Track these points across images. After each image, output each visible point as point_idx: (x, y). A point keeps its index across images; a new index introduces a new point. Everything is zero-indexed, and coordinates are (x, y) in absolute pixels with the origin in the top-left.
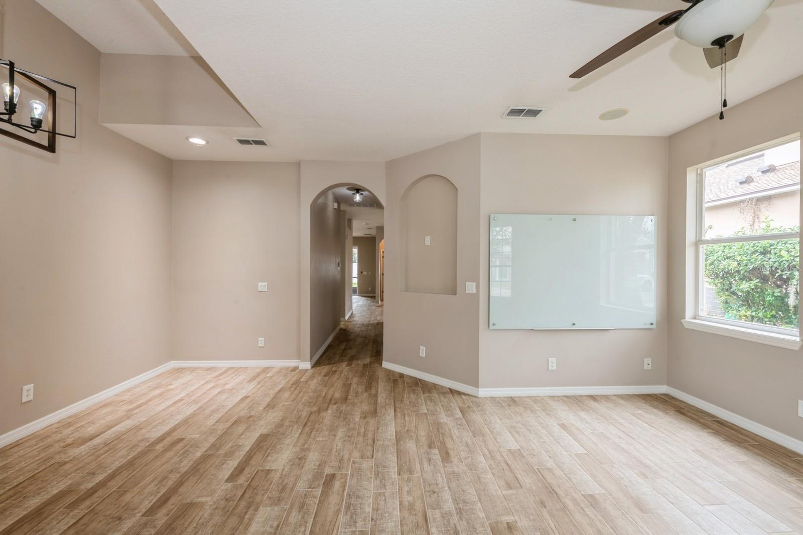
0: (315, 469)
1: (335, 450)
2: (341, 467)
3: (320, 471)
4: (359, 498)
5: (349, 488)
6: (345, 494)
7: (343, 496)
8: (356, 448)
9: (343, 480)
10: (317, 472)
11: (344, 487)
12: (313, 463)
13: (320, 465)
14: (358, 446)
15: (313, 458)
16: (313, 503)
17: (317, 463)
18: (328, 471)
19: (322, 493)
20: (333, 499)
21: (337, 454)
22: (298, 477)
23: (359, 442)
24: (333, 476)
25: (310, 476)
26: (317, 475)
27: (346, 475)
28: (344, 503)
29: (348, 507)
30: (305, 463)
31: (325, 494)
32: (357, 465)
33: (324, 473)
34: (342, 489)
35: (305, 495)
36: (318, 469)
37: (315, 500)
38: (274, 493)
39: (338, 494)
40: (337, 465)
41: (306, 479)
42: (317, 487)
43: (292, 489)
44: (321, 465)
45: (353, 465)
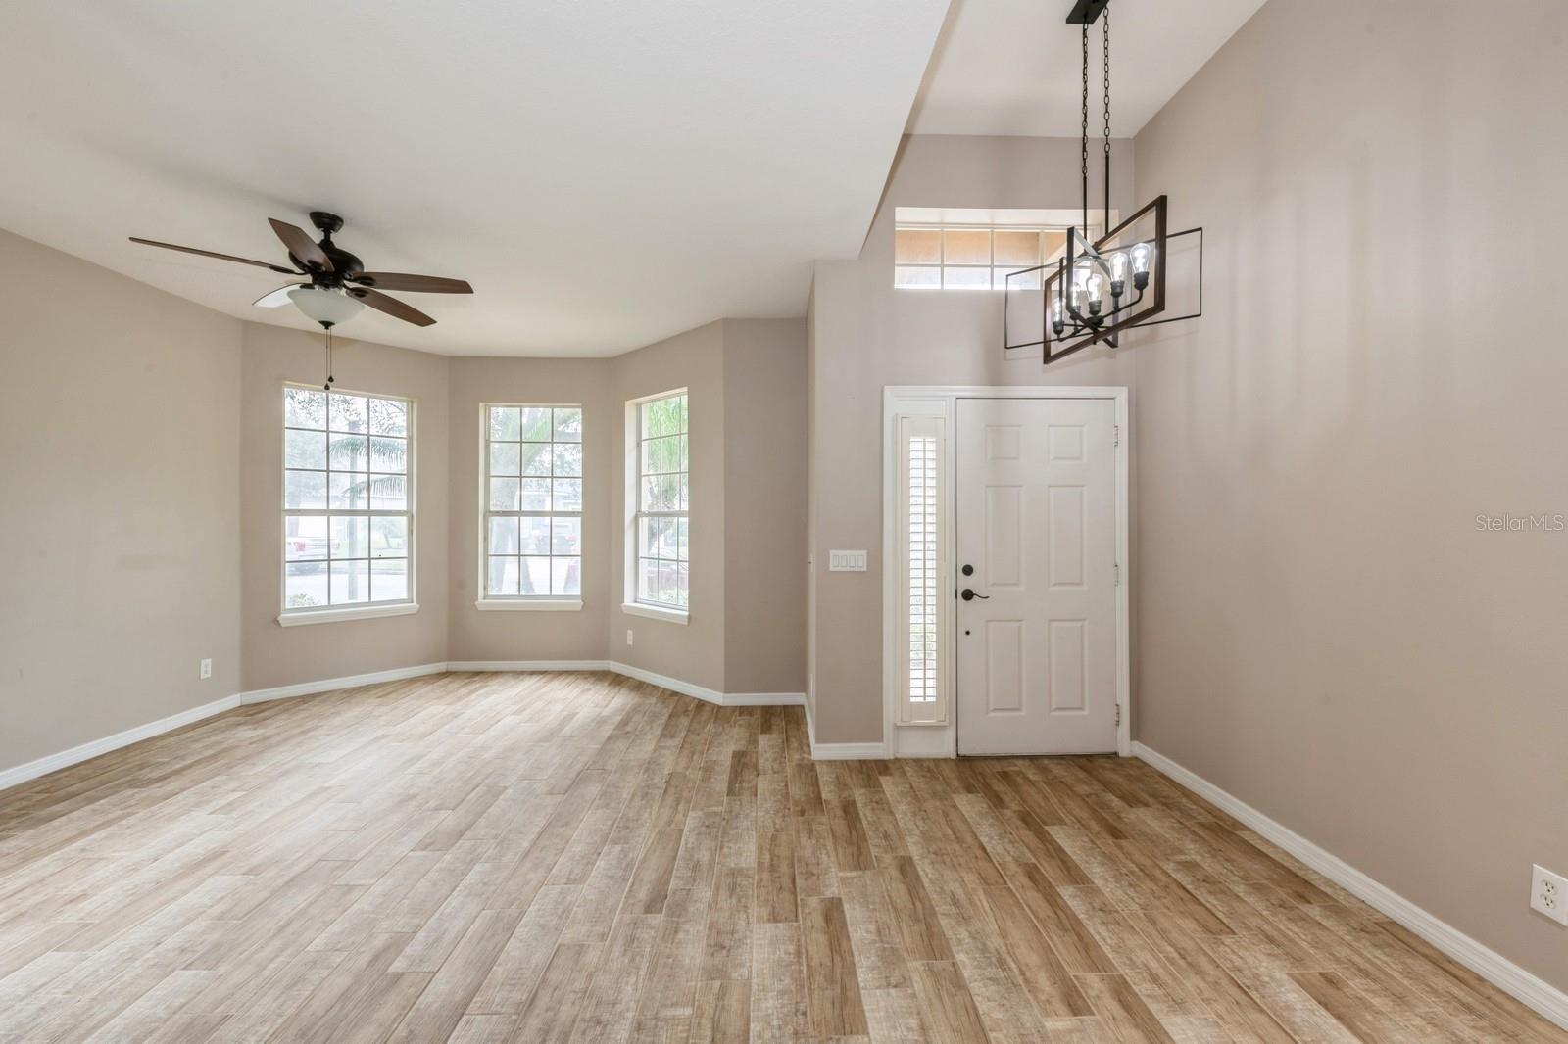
0: (685, 923)
1: (642, 973)
2: (632, 926)
3: (675, 919)
4: (609, 877)
5: (624, 889)
6: (631, 881)
7: (635, 879)
8: (590, 976)
9: (631, 901)
10: (679, 916)
11: (631, 891)
12: (690, 937)
13: (676, 932)
14: (579, 985)
15: (693, 951)
16: (680, 869)
17: (681, 936)
18: (658, 920)
19: (668, 882)
20: (650, 875)
21: (638, 958)
22: (714, 906)
23: (573, 996)
24: (649, 909)
25: (692, 909)
26: (679, 910)
27: (624, 910)
28: (634, 870)
29: (629, 866)
30: (708, 937)
31: (662, 883)
32: (598, 929)
33: (668, 915)
34: (635, 887)
35: (694, 880)
36: (678, 923)
37: (678, 874)
38: (746, 883)
39: (642, 881)
40: (639, 931)
41: (698, 905)
42: (677, 890)
43: (718, 888)
44: (673, 932)
45: (606, 931)
